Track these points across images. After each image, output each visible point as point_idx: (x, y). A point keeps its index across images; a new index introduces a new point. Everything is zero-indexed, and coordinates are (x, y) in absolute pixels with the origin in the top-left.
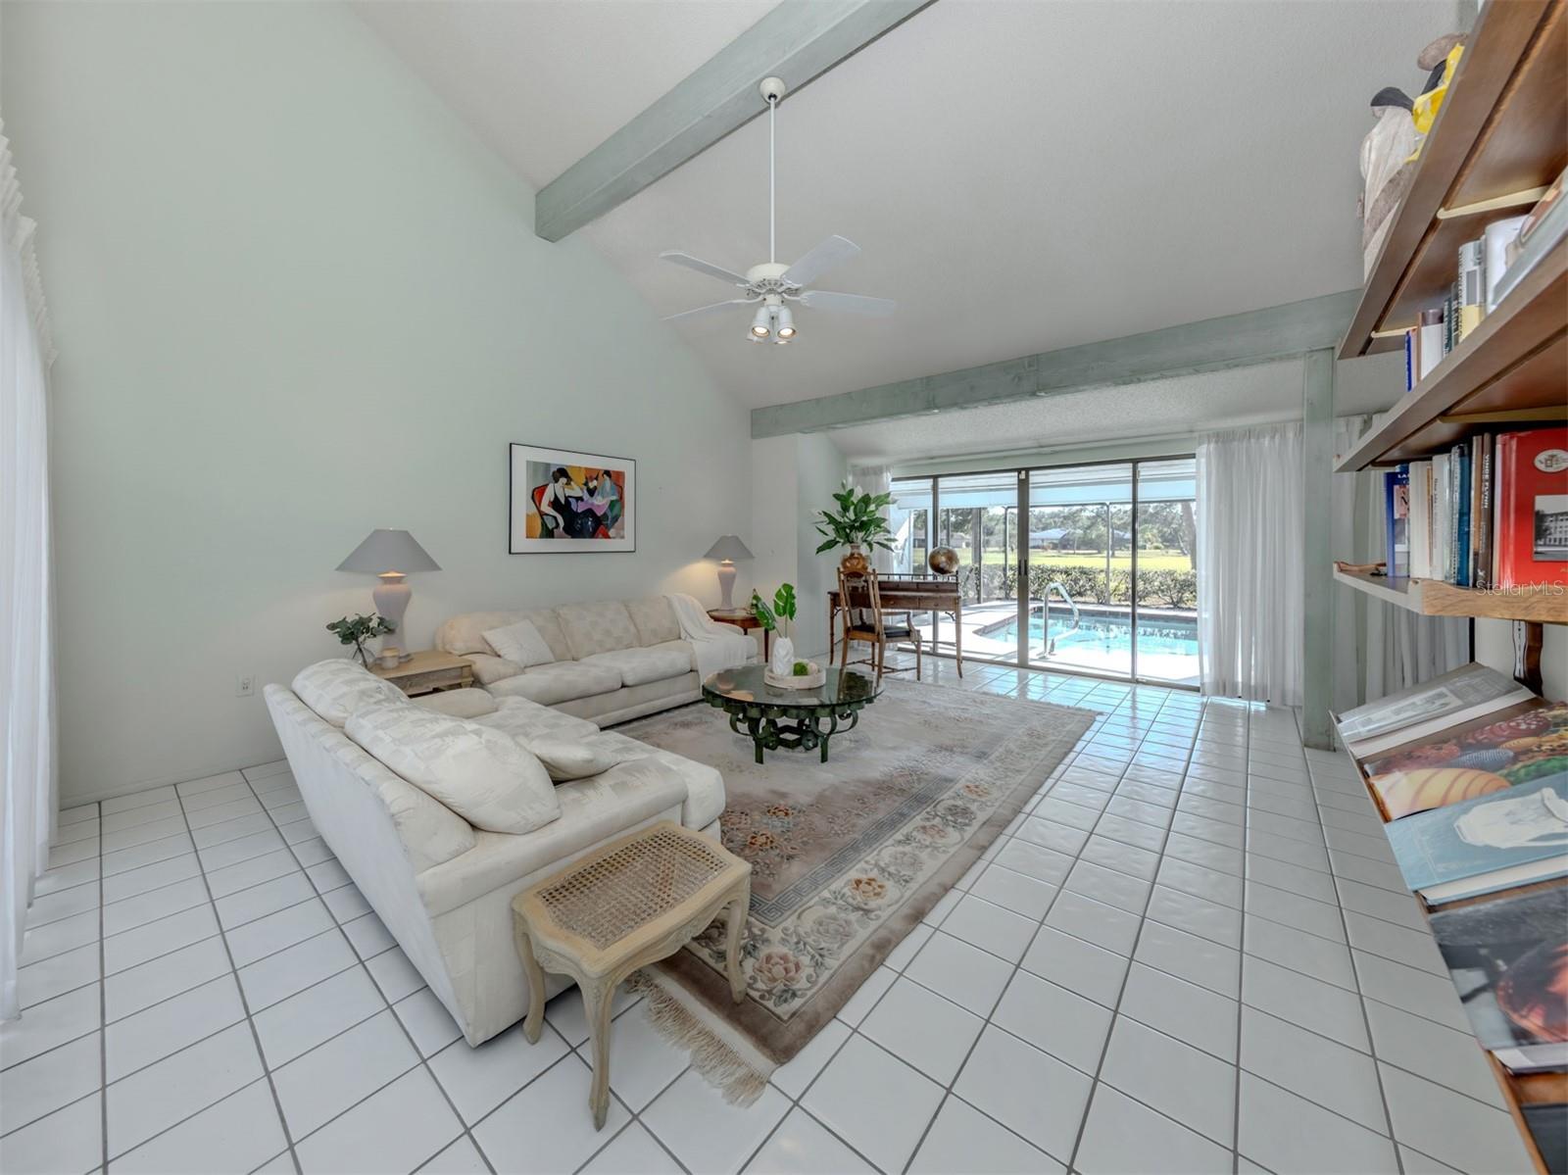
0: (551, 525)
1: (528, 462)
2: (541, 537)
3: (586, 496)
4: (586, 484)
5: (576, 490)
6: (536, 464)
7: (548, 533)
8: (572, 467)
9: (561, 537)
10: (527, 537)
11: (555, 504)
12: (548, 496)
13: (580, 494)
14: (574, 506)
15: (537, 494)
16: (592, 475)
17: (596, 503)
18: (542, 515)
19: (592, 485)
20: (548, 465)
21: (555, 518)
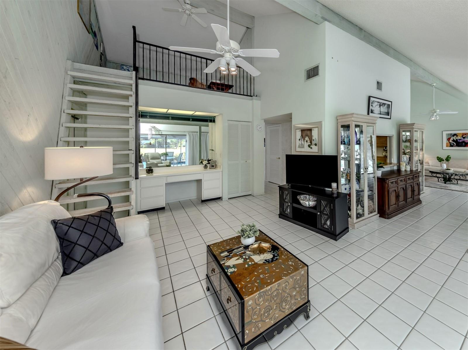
0: (452, 145)
1: (446, 134)
2: (450, 147)
3: (462, 139)
4: (462, 136)
5: (459, 138)
6: (448, 134)
7: (451, 146)
8: (458, 133)
9: (455, 147)
10: (447, 147)
11: (453, 141)
12: (452, 139)
13: (460, 138)
14: (459, 141)
15: (449, 139)
16: (463, 134)
17: (465, 140)
18: (450, 143)
19: (464, 136)
20: (451, 134)
21: (453, 143)
